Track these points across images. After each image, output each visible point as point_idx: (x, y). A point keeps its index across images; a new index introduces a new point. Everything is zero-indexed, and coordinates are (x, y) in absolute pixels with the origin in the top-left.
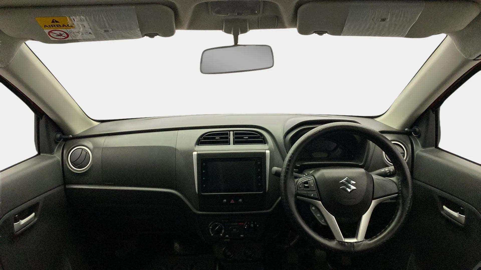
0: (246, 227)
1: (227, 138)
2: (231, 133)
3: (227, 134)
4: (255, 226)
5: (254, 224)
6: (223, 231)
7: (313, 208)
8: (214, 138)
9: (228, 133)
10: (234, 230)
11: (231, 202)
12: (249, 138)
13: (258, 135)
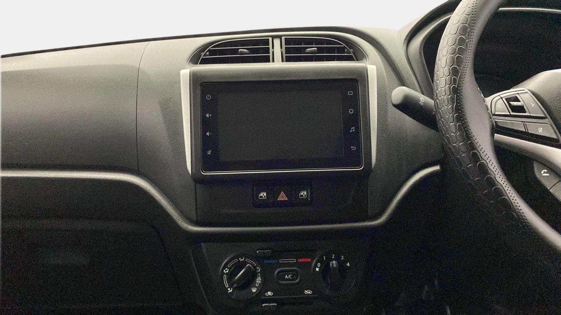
0: (317, 269)
1: (267, 50)
2: (277, 42)
3: (266, 42)
4: (341, 265)
5: (337, 259)
6: (259, 280)
7: (544, 172)
8: (235, 52)
9: (269, 39)
10: (286, 277)
11: (280, 199)
12: (320, 50)
13: (342, 45)
